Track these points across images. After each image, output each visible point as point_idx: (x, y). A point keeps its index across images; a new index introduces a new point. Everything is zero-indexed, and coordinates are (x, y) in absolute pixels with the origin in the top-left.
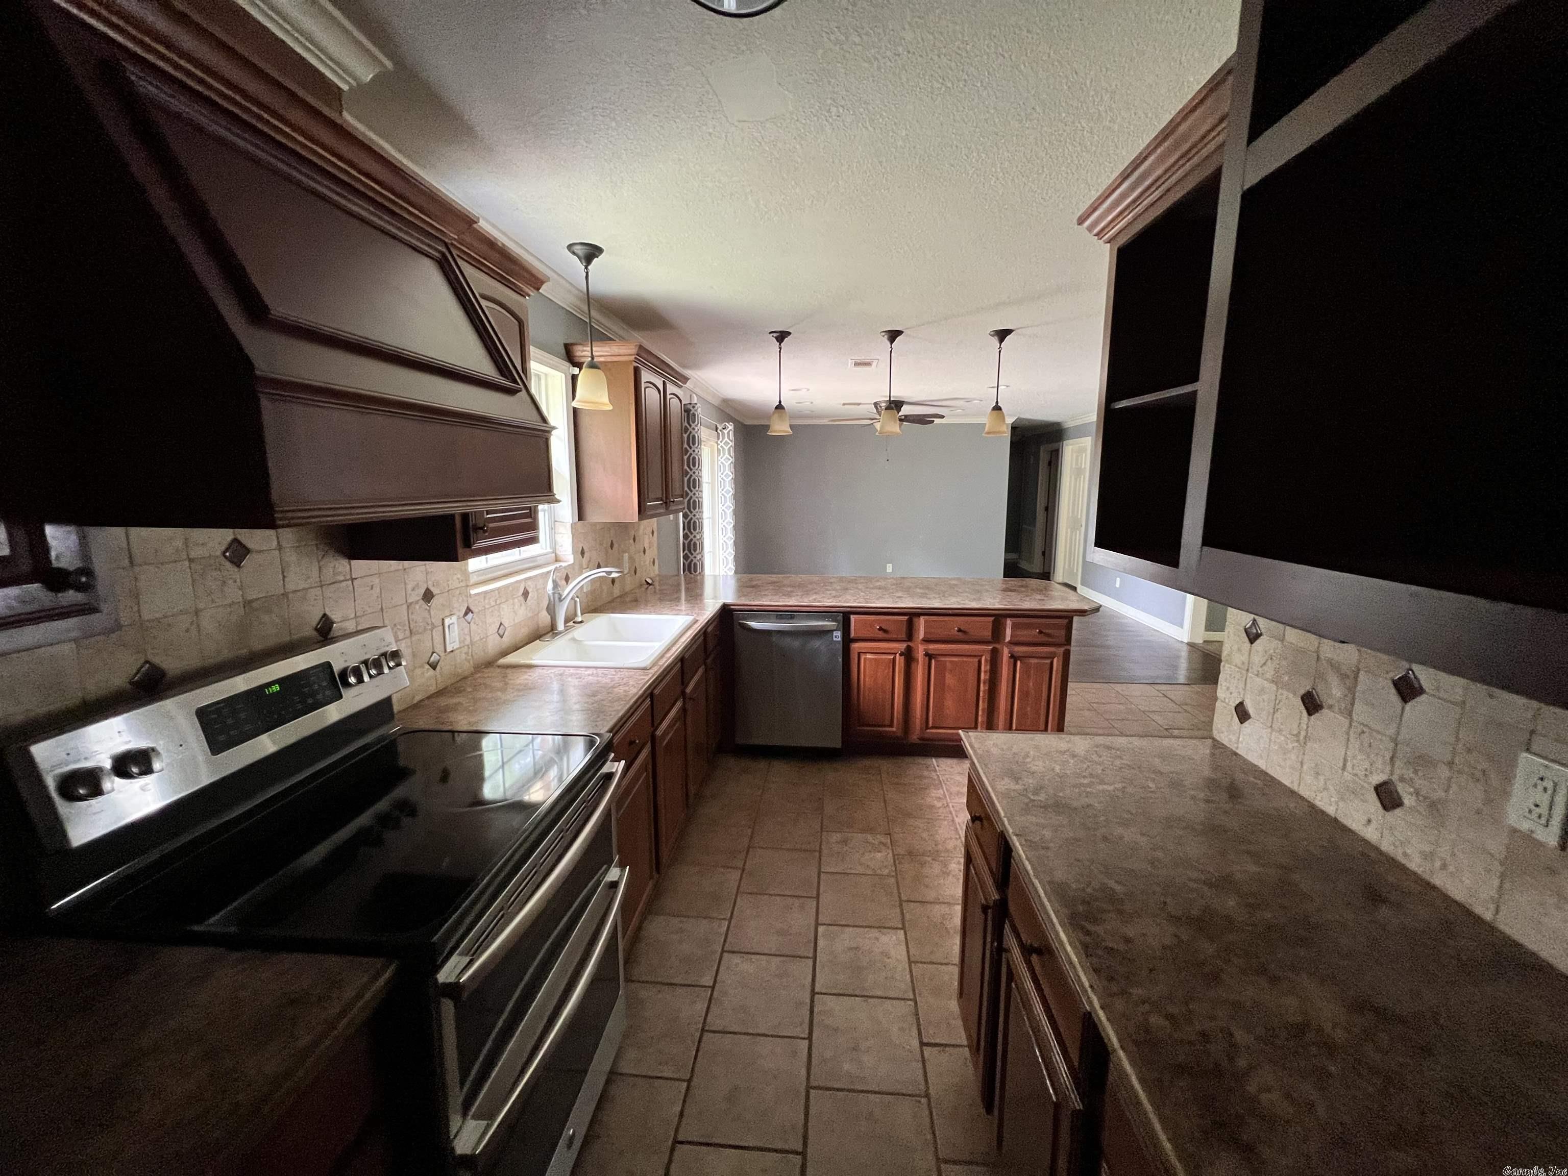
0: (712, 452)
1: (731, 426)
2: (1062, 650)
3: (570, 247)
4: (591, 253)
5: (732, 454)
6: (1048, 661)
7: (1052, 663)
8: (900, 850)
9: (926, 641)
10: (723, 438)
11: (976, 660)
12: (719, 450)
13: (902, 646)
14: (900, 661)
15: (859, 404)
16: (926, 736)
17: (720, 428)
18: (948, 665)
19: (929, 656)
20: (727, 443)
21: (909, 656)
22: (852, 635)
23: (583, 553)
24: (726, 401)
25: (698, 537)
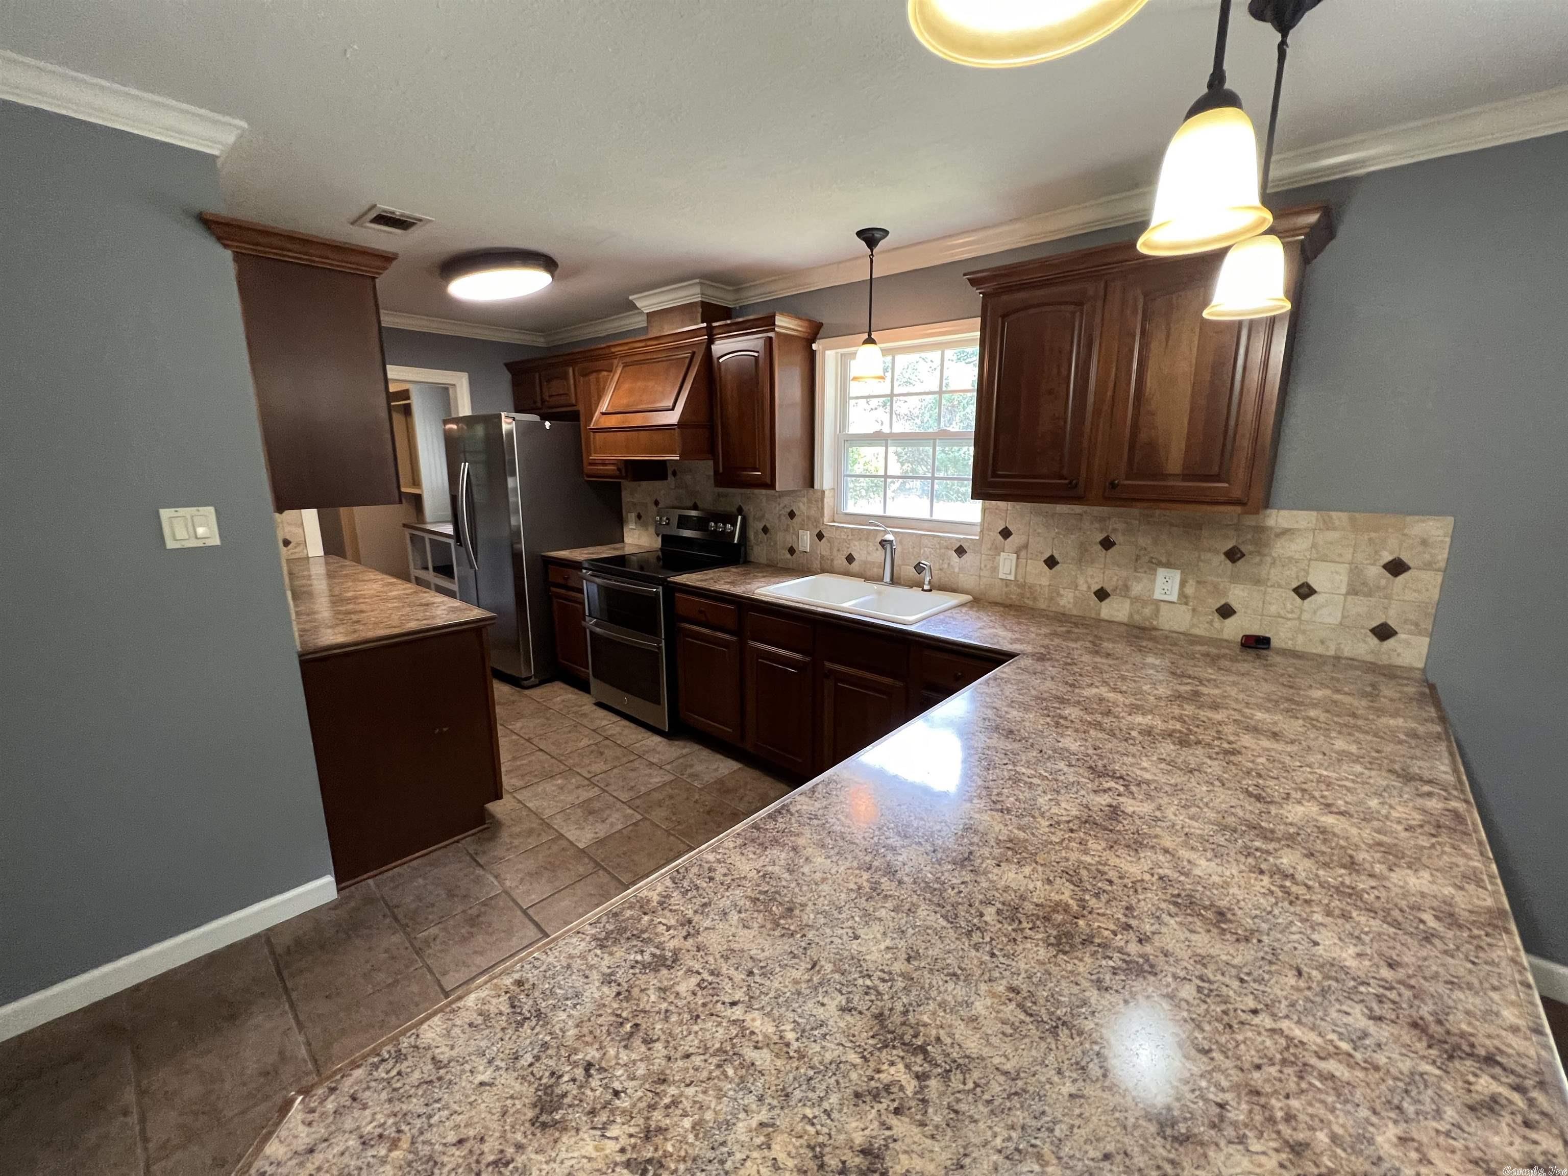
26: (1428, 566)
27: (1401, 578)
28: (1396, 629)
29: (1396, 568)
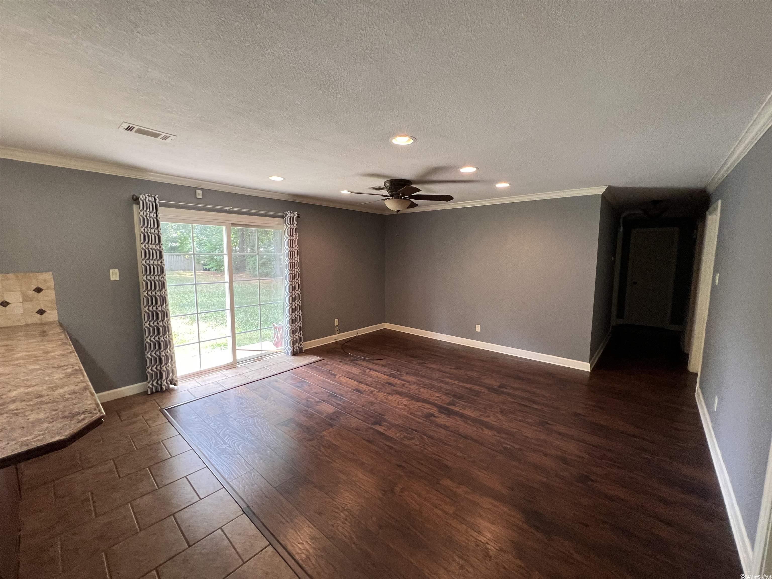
26: (49, 288)
27: (41, 293)
28: (45, 310)
29: (38, 290)
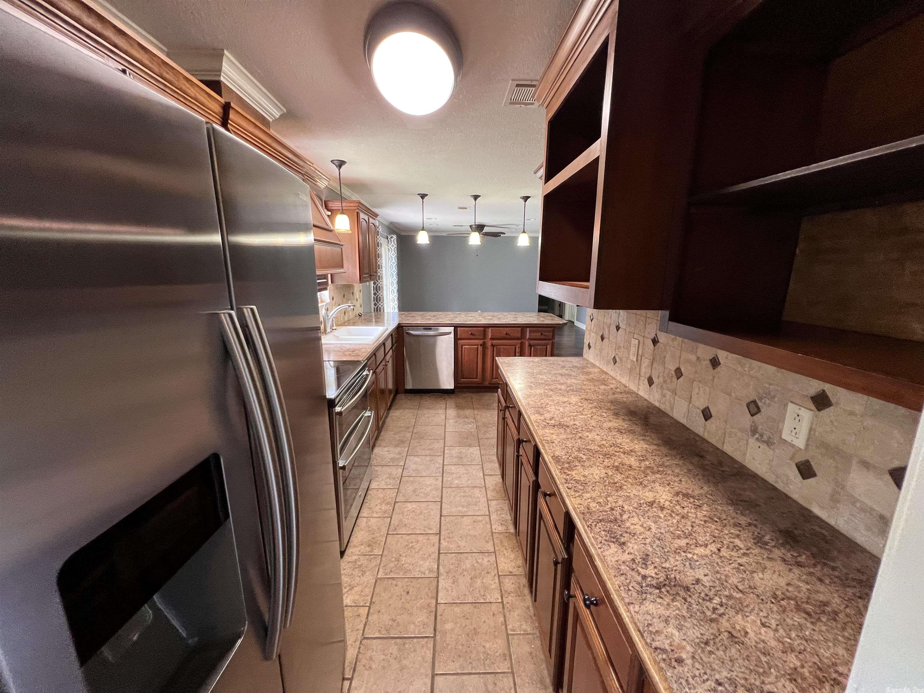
0: (385, 249)
1: (395, 237)
2: (551, 342)
3: (332, 161)
4: (341, 164)
5: (396, 251)
6: (545, 347)
7: (547, 348)
8: (479, 424)
9: (492, 339)
10: (391, 243)
11: (514, 347)
12: (389, 249)
13: (481, 342)
14: (480, 348)
15: (462, 226)
16: (493, 382)
17: (389, 237)
18: (502, 350)
19: (493, 345)
20: (393, 246)
21: (484, 345)
22: (459, 337)
23: (333, 299)
24: (391, 223)
25: (381, 294)
